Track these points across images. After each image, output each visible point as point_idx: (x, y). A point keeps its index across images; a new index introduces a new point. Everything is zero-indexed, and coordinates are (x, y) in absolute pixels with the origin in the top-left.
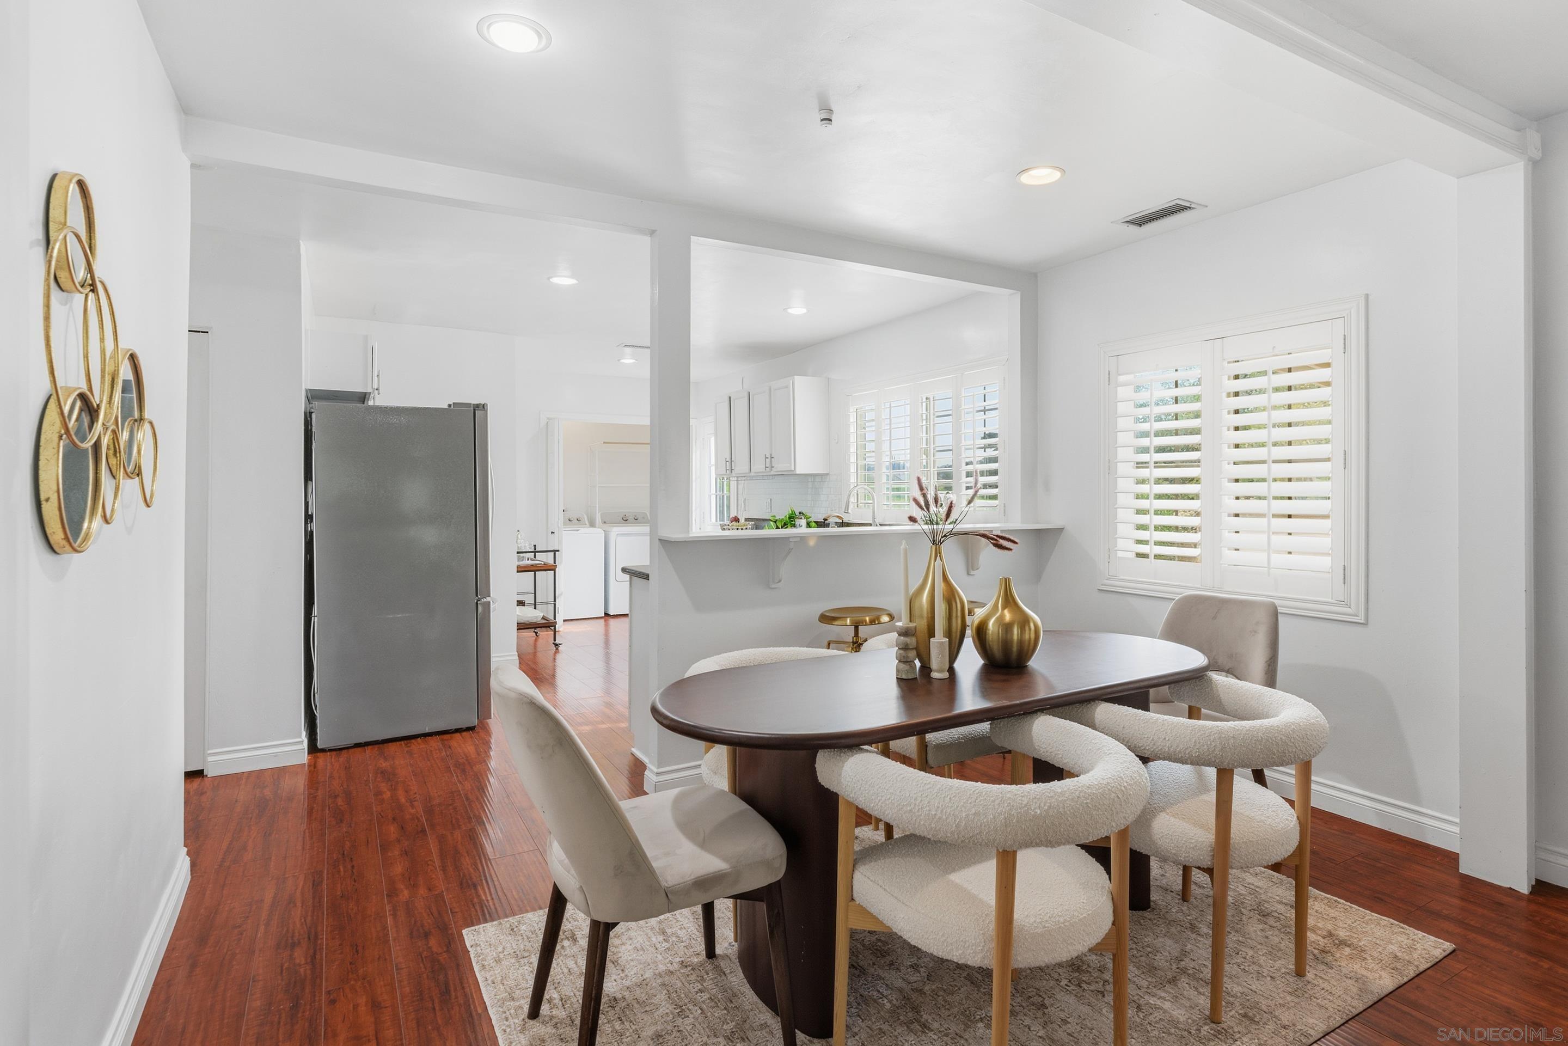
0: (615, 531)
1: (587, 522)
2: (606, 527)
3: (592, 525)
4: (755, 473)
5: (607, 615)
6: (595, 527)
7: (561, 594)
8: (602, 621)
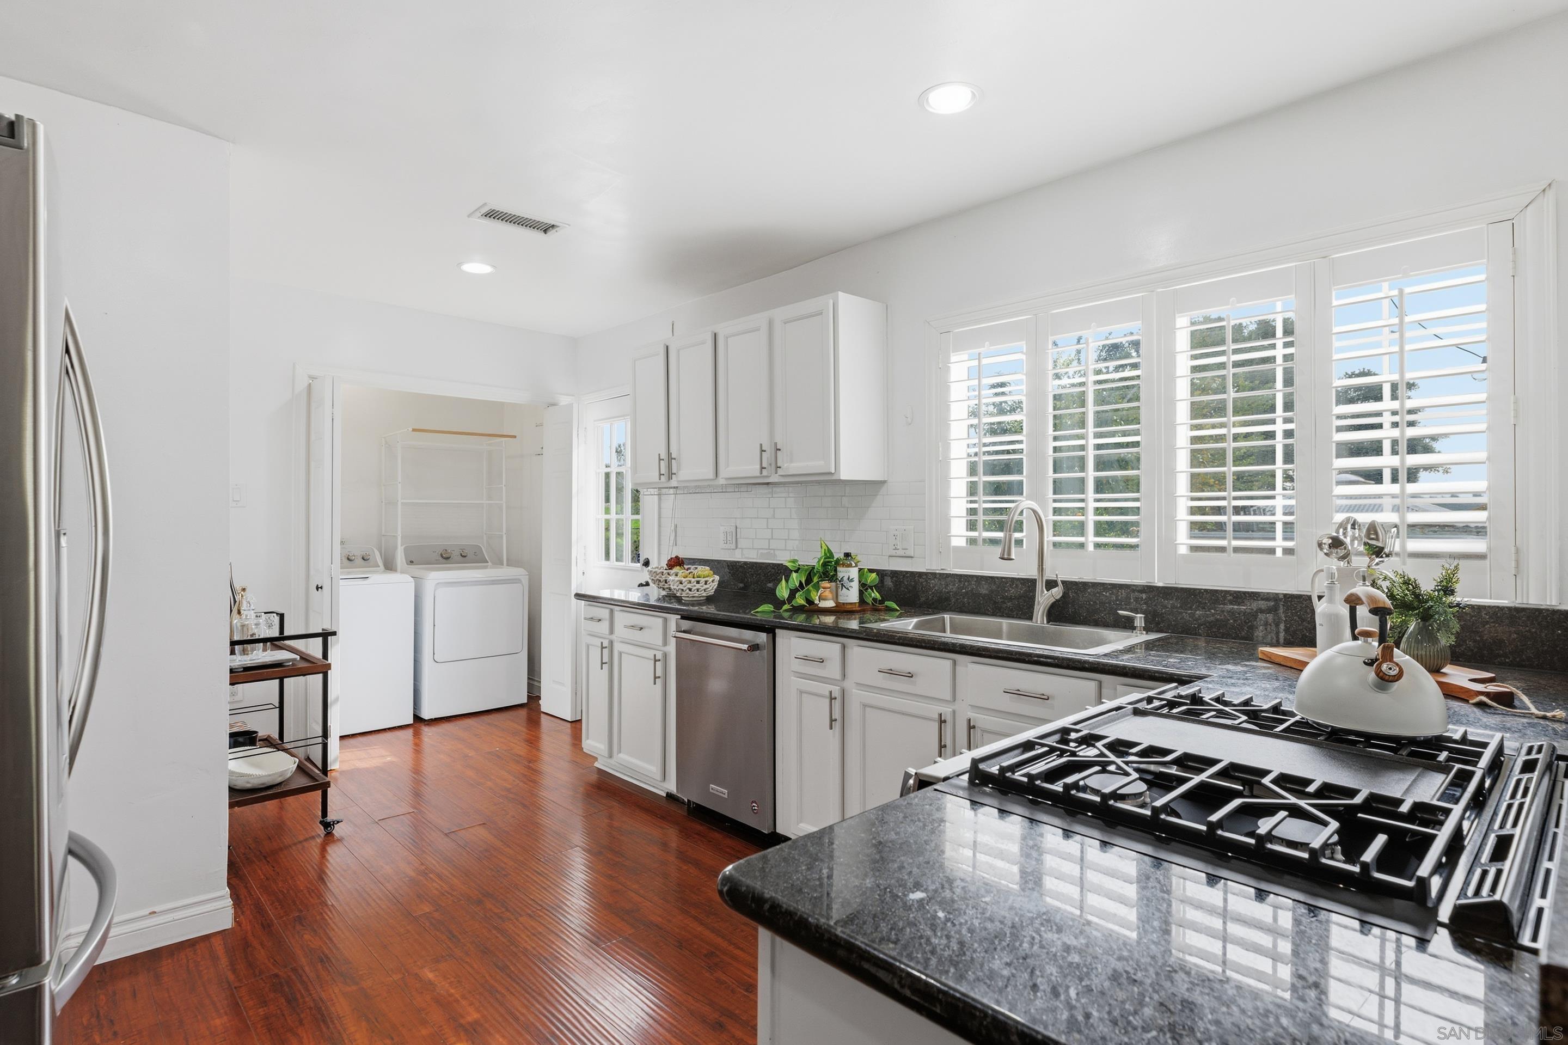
0: (435, 577)
1: (380, 563)
2: (416, 570)
3: (389, 566)
4: (727, 479)
5: (417, 719)
6: (396, 571)
7: (337, 700)
8: (410, 732)
